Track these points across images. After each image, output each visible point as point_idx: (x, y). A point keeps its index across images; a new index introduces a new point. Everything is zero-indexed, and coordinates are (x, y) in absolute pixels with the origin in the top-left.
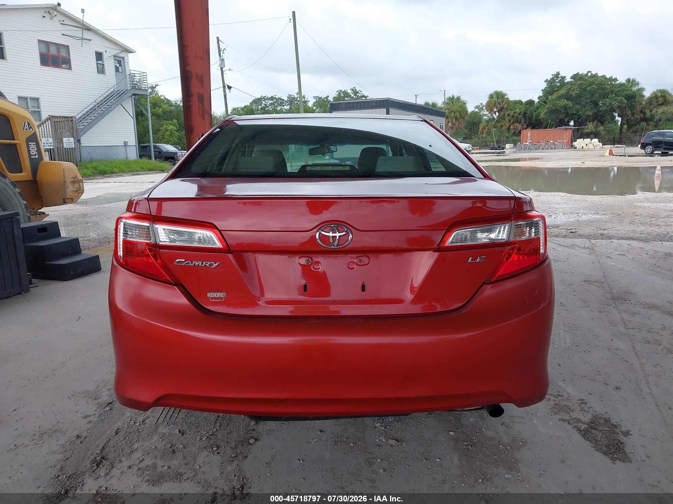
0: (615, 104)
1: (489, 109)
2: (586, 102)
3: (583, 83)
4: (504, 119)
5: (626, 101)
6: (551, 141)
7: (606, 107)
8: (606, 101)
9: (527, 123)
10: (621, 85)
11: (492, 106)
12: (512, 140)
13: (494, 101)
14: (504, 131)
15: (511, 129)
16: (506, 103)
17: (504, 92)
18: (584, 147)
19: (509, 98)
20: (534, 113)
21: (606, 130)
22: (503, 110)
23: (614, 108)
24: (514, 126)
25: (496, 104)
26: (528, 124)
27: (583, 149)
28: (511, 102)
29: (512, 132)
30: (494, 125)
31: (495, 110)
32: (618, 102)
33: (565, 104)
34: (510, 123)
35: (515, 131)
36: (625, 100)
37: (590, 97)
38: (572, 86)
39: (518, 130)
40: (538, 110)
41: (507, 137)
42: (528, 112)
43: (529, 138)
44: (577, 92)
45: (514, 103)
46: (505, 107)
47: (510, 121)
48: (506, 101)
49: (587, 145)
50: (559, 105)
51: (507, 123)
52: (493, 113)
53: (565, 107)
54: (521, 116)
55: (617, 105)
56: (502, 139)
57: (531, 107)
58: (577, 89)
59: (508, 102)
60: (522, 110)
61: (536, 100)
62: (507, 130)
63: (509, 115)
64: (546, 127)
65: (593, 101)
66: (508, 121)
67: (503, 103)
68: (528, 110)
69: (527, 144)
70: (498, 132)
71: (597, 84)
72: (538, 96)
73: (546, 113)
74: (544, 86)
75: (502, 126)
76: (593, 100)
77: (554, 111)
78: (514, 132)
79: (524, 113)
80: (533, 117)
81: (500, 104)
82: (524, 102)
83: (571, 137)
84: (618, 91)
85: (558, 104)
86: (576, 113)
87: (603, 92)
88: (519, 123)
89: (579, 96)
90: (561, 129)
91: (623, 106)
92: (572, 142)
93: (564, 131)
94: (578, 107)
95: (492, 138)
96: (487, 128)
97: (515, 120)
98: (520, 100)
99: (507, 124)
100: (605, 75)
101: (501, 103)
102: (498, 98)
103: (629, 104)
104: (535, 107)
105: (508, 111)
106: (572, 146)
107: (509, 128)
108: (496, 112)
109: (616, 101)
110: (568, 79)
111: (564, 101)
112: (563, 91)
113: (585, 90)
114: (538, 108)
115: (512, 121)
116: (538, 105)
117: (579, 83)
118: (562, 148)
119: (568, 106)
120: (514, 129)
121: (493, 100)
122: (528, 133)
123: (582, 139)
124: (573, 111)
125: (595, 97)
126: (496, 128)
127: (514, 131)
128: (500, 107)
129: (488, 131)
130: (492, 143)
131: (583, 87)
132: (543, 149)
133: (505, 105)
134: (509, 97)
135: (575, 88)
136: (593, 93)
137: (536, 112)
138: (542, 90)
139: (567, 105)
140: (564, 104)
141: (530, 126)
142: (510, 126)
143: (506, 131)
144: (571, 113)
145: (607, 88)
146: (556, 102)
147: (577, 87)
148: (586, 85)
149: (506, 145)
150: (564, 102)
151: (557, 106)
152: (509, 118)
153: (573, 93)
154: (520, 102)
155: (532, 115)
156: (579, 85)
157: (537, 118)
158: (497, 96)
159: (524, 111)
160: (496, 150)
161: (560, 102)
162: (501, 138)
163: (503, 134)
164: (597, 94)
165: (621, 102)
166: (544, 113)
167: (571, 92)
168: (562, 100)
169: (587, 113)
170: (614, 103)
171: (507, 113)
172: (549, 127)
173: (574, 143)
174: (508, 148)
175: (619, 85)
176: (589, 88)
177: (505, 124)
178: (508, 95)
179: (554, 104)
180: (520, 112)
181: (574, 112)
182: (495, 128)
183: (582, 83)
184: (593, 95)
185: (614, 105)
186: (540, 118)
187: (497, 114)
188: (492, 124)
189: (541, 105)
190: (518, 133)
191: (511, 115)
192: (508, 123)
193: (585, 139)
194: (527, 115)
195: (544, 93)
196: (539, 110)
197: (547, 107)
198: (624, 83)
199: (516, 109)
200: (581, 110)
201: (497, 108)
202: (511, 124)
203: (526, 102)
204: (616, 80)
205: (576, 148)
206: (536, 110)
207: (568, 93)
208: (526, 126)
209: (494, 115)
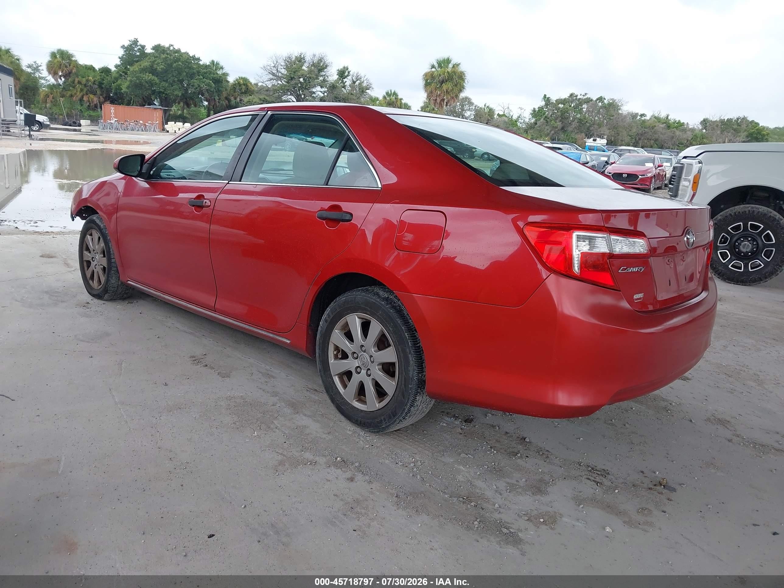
0: (204, 87)
1: (52, 72)
2: (173, 79)
3: (168, 58)
4: (74, 87)
5: (214, 85)
6: (141, 122)
7: (195, 89)
8: (194, 83)
9: (104, 95)
10: (206, 67)
11: (56, 67)
12: (87, 115)
13: (58, 61)
14: (75, 102)
15: (84, 101)
16: (74, 66)
17: (70, 52)
18: (176, 132)
19: (78, 61)
20: (113, 84)
21: (190, 113)
22: (71, 75)
23: (202, 90)
24: (88, 98)
25: (62, 66)
26: (106, 97)
27: (176, 134)
28: (80, 67)
29: (86, 105)
30: (60, 93)
31: (60, 74)
32: (206, 85)
33: (151, 79)
34: (82, 94)
35: (90, 104)
36: (213, 83)
37: (177, 75)
38: (156, 59)
39: (94, 103)
40: (117, 82)
41: (81, 110)
42: (104, 82)
43: (113, 115)
44: (162, 66)
45: (84, 68)
46: (73, 71)
47: (82, 90)
48: (74, 64)
49: (179, 130)
50: (144, 79)
51: (78, 93)
52: (57, 77)
53: (151, 83)
54: (96, 86)
55: (206, 88)
56: (74, 113)
57: (107, 76)
58: (162, 64)
59: (77, 66)
60: (97, 79)
61: (113, 69)
62: (79, 102)
63: (79, 83)
64: (128, 104)
65: (180, 80)
66: (79, 90)
67: (70, 66)
68: (105, 79)
69: (112, 122)
70: (68, 103)
71: (183, 61)
72: (115, 65)
73: (128, 86)
74: (121, 52)
75: (71, 96)
76: (181, 78)
77: (137, 86)
78: (88, 106)
79: (99, 83)
80: (111, 89)
81: (66, 67)
82: (98, 70)
83: (161, 118)
84: (205, 73)
85: (142, 78)
86: (164, 92)
87: (190, 71)
88: (94, 95)
89: (165, 71)
90: (150, 108)
91: (211, 89)
92: (163, 125)
93: (153, 110)
94: (165, 84)
95: (60, 109)
96: (51, 96)
97: (89, 90)
98: (92, 66)
99: (79, 95)
100: (188, 52)
101: (68, 66)
102: (63, 59)
103: (217, 89)
104: (113, 78)
105: (77, 77)
106: (164, 129)
107: (81, 100)
108: (61, 76)
109: (204, 84)
110: (149, 50)
111: (149, 75)
112: (145, 63)
113: (170, 65)
114: (117, 79)
115: (84, 92)
116: (117, 75)
117: (163, 56)
118: (154, 131)
119: (154, 82)
120: (89, 101)
121: (56, 61)
122: (110, 109)
123: (173, 122)
124: (160, 88)
125: (182, 76)
126: (64, 98)
127: (88, 104)
128: (67, 71)
129: (53, 100)
130: (61, 117)
131: (169, 62)
132: (133, 130)
133: (73, 68)
134: (77, 59)
135: (160, 61)
136: (179, 71)
137: (115, 84)
138: (120, 58)
139: (152, 81)
140: (149, 78)
141: (108, 100)
142: (83, 97)
143: (77, 102)
144: (158, 91)
145: (194, 68)
146: (139, 75)
147: (162, 61)
148: (171, 61)
149: (81, 120)
150: (148, 77)
151: (142, 80)
152: (81, 86)
153: (158, 68)
154: (91, 68)
155: (111, 86)
156: (164, 59)
157: (116, 91)
158: (62, 55)
159: (99, 80)
160: (71, 126)
161: (144, 75)
162: (73, 111)
163: (75, 107)
164: (184, 73)
165: (208, 85)
166: (125, 86)
167: (155, 66)
168: (147, 74)
169: (176, 93)
170: (202, 86)
171: (77, 80)
172: (133, 105)
173: (166, 126)
174: (84, 125)
175: (204, 66)
176: (175, 65)
177: (76, 94)
178: (76, 57)
179: (138, 77)
180: (94, 81)
181: (161, 90)
182: (62, 97)
183: (166, 58)
184: (180, 74)
185: (202, 87)
186: (122, 91)
187: (63, 79)
188: (58, 91)
189: (121, 75)
190: (94, 107)
191: (82, 83)
192: (80, 93)
193: (176, 123)
194: (103, 86)
195: (122, 62)
196: (119, 82)
197: (129, 79)
198: (209, 65)
199: (89, 76)
200: (169, 89)
201: (62, 72)
202: (84, 95)
203: (99, 70)
204: (199, 59)
205: (168, 132)
206: (115, 81)
207: (152, 66)
208: (104, 100)
209: (59, 80)
